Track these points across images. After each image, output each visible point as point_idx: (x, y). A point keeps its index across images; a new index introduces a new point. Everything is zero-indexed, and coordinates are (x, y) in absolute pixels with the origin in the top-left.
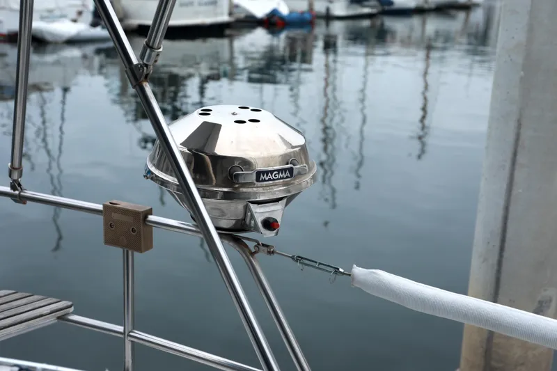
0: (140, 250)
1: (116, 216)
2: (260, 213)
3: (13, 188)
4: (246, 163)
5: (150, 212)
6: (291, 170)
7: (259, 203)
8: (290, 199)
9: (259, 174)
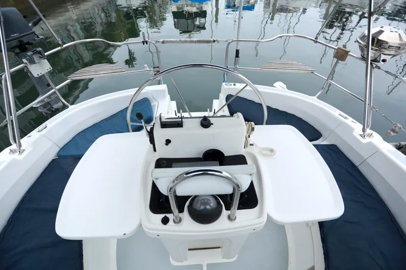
0: (342, 60)
1: (340, 51)
2: (383, 57)
3: (316, 39)
4: (387, 43)
5: (349, 52)
6: (400, 47)
7: (384, 54)
8: (394, 56)
9: (390, 46)
